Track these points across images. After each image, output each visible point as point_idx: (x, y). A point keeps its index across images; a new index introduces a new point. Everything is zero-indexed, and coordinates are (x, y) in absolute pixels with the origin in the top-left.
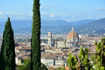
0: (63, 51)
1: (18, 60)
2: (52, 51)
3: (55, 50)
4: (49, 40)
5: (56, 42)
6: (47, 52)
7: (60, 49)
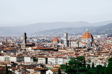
0: (75, 51)
1: (31, 59)
2: (65, 50)
3: (68, 50)
4: (65, 41)
5: (69, 42)
6: (60, 52)
7: (73, 49)
